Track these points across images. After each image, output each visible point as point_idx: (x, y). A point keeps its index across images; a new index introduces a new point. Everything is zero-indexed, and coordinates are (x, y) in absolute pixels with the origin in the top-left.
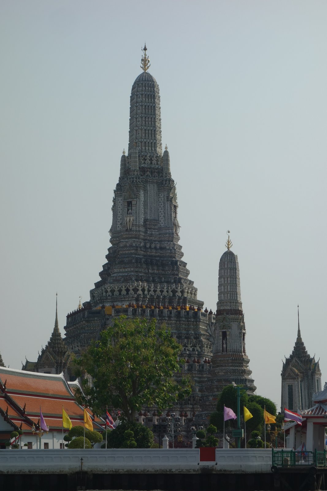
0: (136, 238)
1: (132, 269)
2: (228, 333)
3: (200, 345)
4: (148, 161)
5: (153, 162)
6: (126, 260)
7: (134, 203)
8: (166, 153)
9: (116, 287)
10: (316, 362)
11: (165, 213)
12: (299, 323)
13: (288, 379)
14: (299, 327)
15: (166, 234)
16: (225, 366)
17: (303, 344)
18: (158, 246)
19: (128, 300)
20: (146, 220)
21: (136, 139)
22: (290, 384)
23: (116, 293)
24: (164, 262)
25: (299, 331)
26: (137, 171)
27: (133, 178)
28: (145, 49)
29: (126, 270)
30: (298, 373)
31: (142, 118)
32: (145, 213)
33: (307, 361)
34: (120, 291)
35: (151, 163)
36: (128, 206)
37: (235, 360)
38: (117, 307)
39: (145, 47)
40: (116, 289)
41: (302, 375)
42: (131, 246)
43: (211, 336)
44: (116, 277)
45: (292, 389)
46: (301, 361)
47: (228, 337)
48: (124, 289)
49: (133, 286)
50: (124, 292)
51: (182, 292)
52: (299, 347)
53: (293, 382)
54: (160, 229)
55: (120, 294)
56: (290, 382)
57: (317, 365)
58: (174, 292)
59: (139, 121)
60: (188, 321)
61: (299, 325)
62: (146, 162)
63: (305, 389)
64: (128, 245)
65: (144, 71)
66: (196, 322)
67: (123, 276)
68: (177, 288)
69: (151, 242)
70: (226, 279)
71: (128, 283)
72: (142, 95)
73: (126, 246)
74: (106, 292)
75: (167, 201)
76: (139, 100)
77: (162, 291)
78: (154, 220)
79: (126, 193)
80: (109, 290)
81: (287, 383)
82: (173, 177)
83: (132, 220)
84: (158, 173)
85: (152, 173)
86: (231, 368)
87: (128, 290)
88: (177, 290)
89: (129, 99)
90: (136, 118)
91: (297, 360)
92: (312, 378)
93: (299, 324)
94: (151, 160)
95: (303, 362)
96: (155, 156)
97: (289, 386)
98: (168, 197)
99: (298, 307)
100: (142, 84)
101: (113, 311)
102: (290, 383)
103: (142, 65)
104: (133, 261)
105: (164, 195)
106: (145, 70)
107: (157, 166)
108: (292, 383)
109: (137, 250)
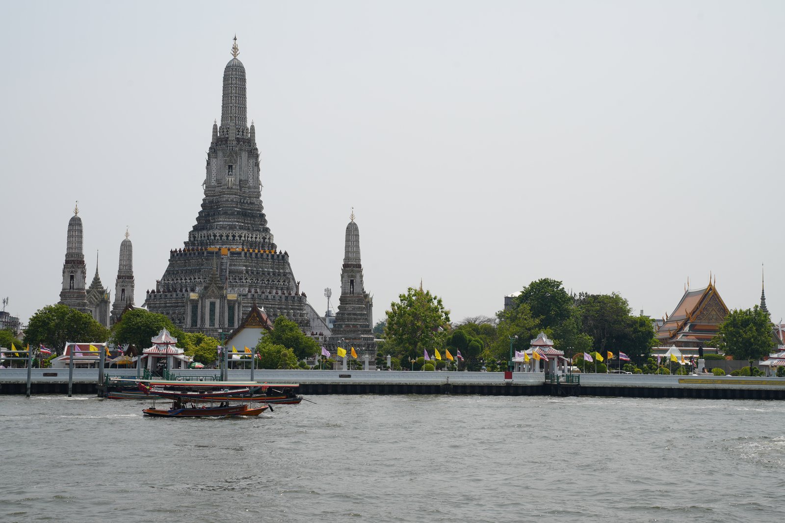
0: (235, 195)
1: (235, 220)
2: (355, 281)
4: (241, 133)
6: (229, 212)
7: (234, 167)
8: (253, 127)
9: (224, 233)
11: (253, 176)
15: (255, 192)
16: (353, 304)
18: (249, 202)
19: (236, 244)
20: (240, 181)
21: (231, 113)
23: (224, 238)
24: (254, 214)
27: (233, 147)
28: (235, 39)
29: (230, 220)
31: (236, 97)
32: (240, 175)
34: (227, 236)
35: (243, 135)
36: (229, 168)
38: (231, 250)
39: (235, 37)
40: (224, 235)
42: (232, 201)
44: (223, 225)
47: (354, 284)
48: (231, 235)
50: (231, 238)
54: (249, 188)
55: (227, 239)
58: (264, 238)
59: (233, 100)
60: (279, 262)
62: (240, 133)
64: (229, 200)
65: (233, 57)
67: (228, 225)
68: (266, 236)
69: (245, 198)
70: (352, 243)
71: (234, 230)
72: (236, 78)
73: (227, 201)
74: (215, 236)
75: (255, 166)
76: (234, 82)
77: (256, 238)
78: (245, 180)
79: (228, 157)
80: (218, 235)
82: (258, 146)
83: (233, 180)
84: (248, 143)
85: (244, 142)
86: (357, 305)
87: (234, 236)
89: (222, 79)
90: (231, 97)
92: (370, 309)
94: (243, 132)
96: (245, 129)
100: (236, 69)
101: (229, 253)
103: (232, 52)
104: (236, 213)
105: (253, 161)
106: (235, 56)
107: (247, 137)
109: (237, 204)
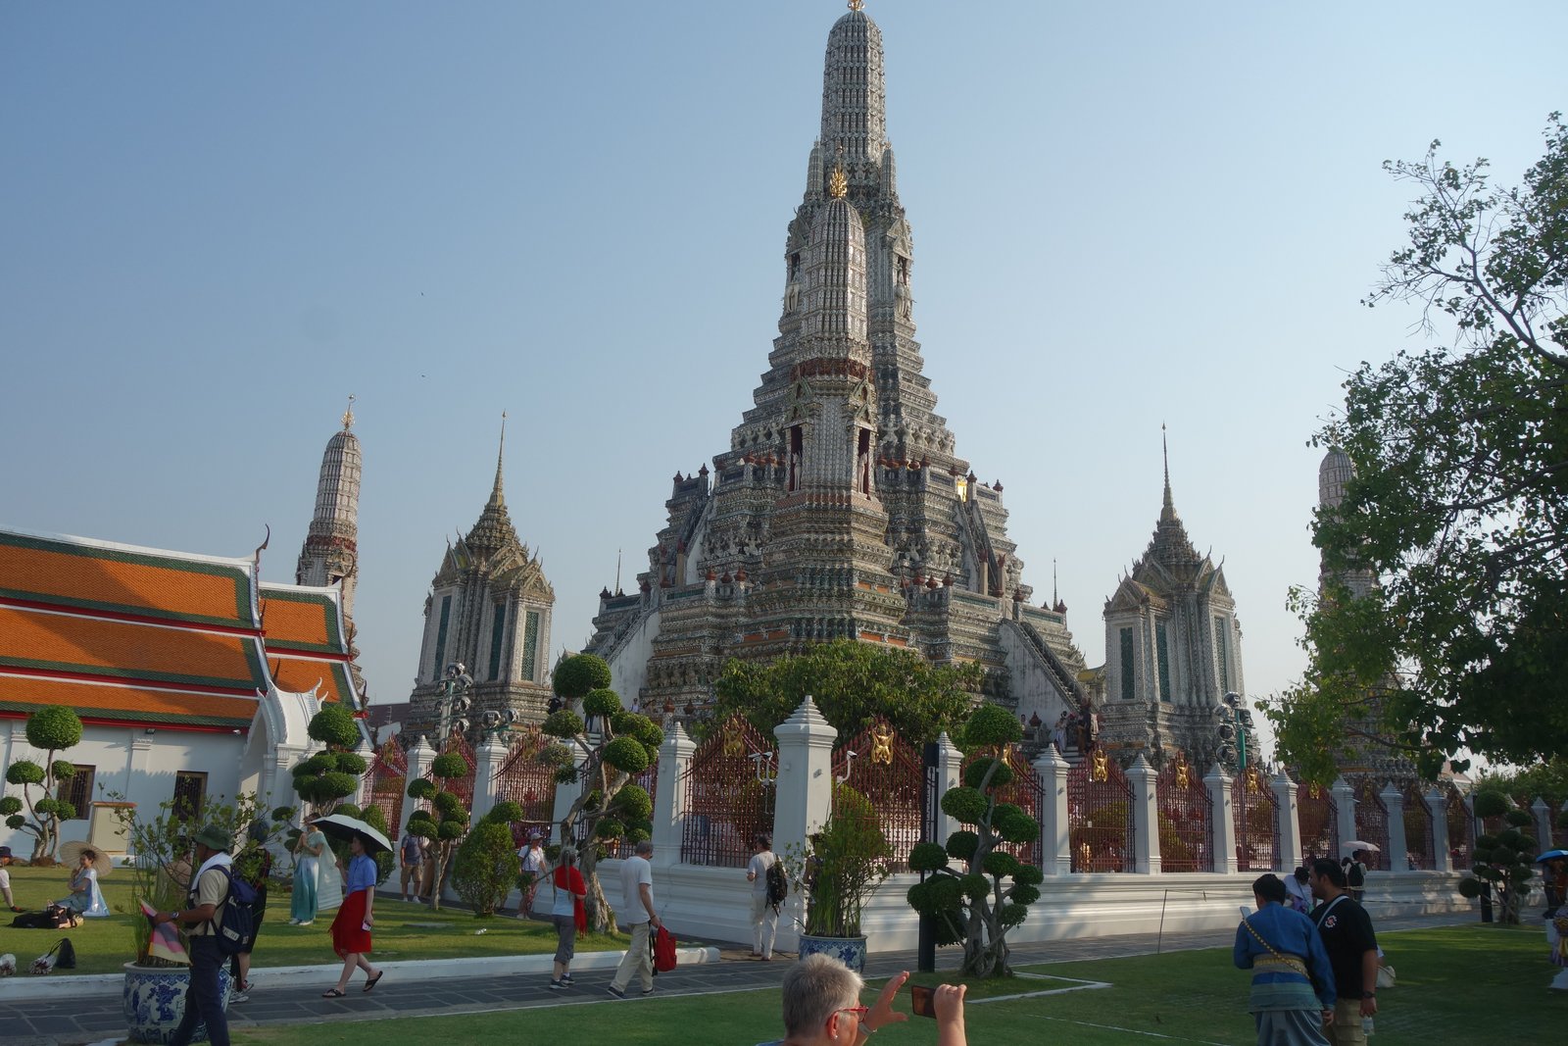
2: (805, 430)
3: (919, 547)
5: (857, 175)
8: (887, 156)
10: (1216, 567)
11: (876, 274)
12: (1166, 469)
13: (1118, 611)
14: (1167, 481)
16: (793, 533)
17: (1177, 523)
22: (1126, 627)
25: (1167, 491)
26: (816, 194)
30: (1147, 594)
33: (1185, 566)
35: (853, 177)
36: (794, 264)
37: (818, 509)
41: (1162, 602)
43: (961, 528)
45: (1130, 639)
46: (1168, 567)
47: (805, 443)
49: (777, 424)
51: (901, 434)
52: (1169, 533)
53: (1132, 620)
56: (1124, 620)
57: (1215, 577)
59: (831, 101)
61: (1167, 476)
63: (1175, 641)
66: (917, 493)
75: (883, 247)
76: (834, 59)
81: (1116, 625)
85: (852, 195)
86: (807, 536)
88: (885, 429)
91: (1155, 563)
92: (1198, 611)
93: (1166, 473)
94: (853, 171)
95: (1173, 567)
96: (861, 163)
97: (1122, 631)
98: (883, 239)
99: (1164, 428)
100: (841, 28)
102: (1125, 624)
105: (876, 237)
107: (865, 182)
108: (1129, 623)
